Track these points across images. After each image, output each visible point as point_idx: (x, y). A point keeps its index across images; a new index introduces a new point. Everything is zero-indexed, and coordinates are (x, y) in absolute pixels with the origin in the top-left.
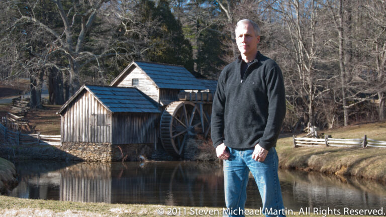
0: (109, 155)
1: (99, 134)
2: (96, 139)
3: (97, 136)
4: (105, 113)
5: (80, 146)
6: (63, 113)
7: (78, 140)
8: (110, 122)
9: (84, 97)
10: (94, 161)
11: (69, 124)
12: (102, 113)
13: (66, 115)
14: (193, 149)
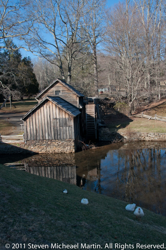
0: (72, 148)
1: (62, 133)
2: (59, 137)
3: (60, 134)
4: (67, 116)
5: (44, 143)
6: (25, 119)
7: (41, 138)
8: (72, 123)
9: (45, 106)
10: (59, 153)
11: (31, 127)
12: (64, 117)
13: (28, 120)
14: (106, 134)
